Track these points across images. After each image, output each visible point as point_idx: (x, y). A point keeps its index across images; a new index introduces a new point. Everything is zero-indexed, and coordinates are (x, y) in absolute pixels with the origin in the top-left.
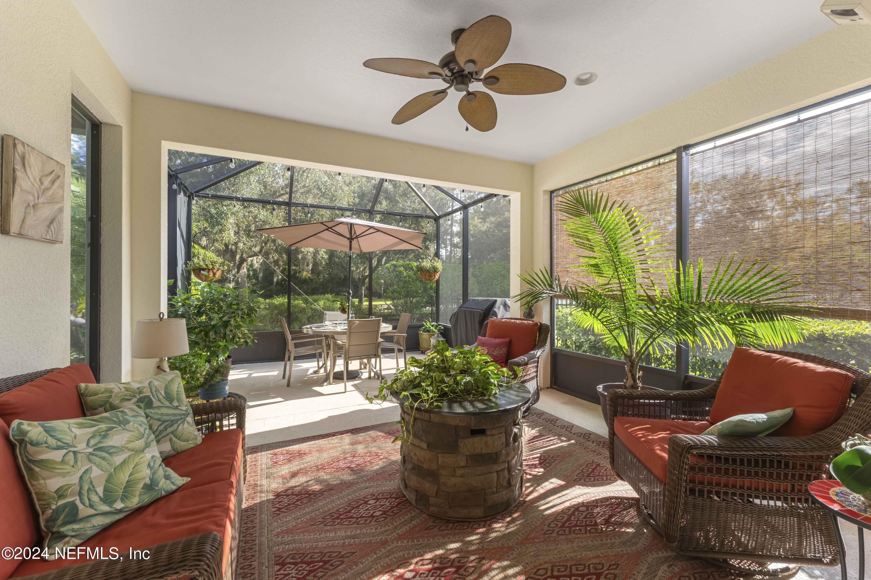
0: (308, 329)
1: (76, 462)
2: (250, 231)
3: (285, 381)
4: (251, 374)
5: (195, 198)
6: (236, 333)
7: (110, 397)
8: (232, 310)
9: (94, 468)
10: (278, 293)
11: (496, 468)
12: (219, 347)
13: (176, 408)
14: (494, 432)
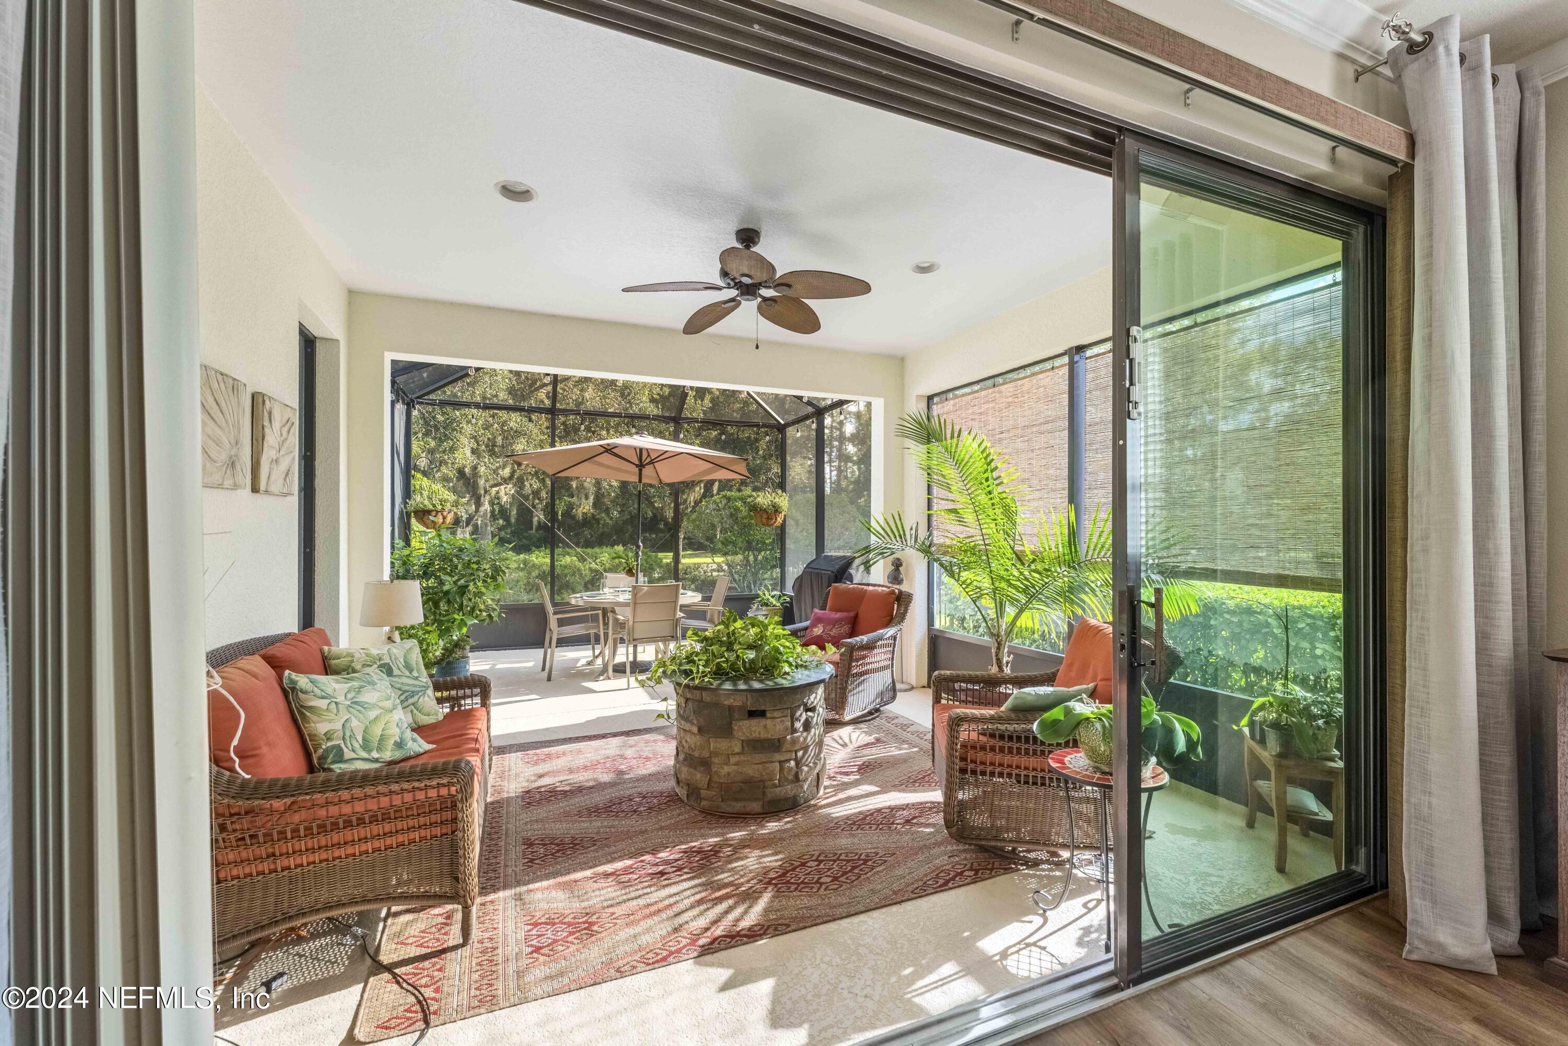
0: (578, 599)
1: (338, 711)
2: (494, 445)
3: (545, 674)
4: (494, 665)
5: (417, 406)
6: (476, 603)
7: (352, 661)
8: (470, 571)
9: (353, 718)
10: (538, 544)
11: (778, 757)
12: (453, 622)
13: (416, 678)
14: (776, 714)
